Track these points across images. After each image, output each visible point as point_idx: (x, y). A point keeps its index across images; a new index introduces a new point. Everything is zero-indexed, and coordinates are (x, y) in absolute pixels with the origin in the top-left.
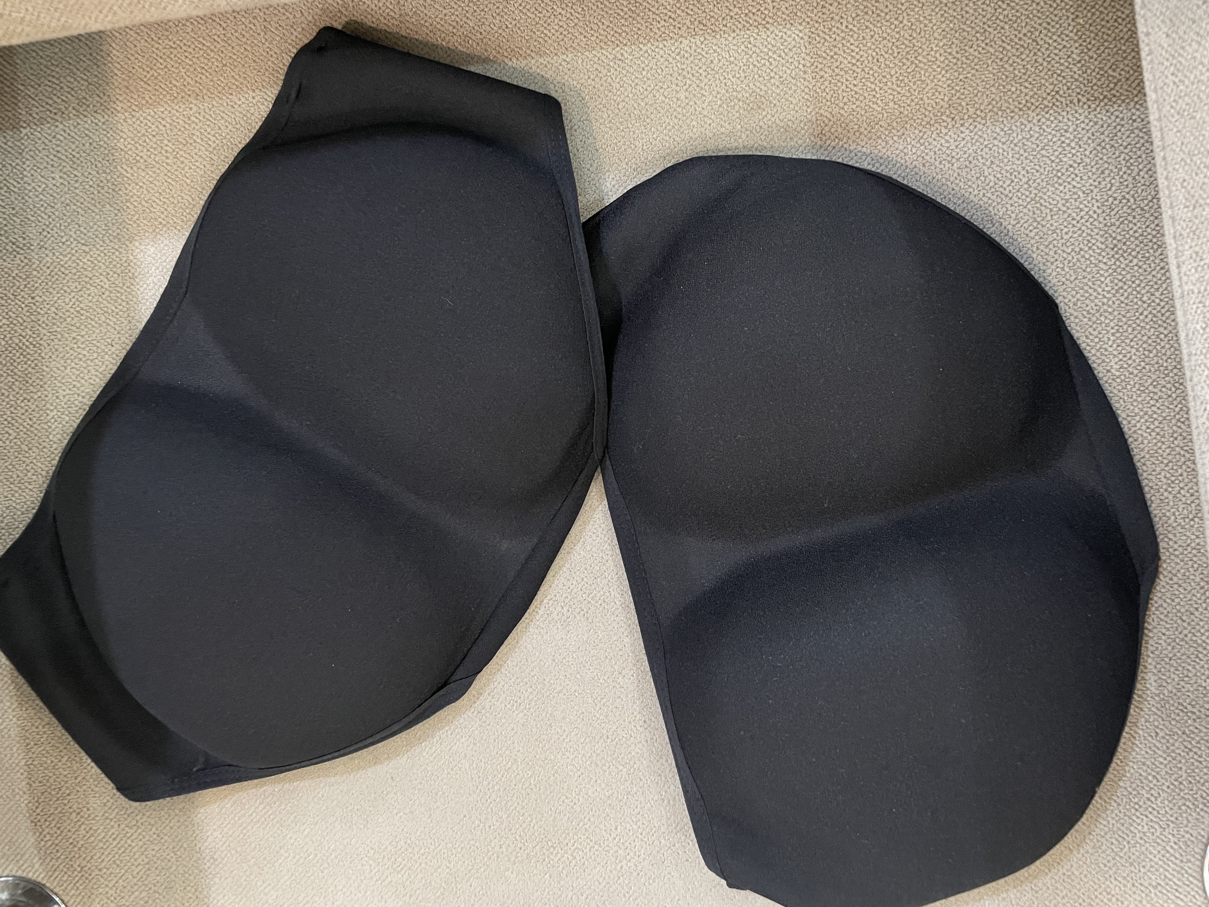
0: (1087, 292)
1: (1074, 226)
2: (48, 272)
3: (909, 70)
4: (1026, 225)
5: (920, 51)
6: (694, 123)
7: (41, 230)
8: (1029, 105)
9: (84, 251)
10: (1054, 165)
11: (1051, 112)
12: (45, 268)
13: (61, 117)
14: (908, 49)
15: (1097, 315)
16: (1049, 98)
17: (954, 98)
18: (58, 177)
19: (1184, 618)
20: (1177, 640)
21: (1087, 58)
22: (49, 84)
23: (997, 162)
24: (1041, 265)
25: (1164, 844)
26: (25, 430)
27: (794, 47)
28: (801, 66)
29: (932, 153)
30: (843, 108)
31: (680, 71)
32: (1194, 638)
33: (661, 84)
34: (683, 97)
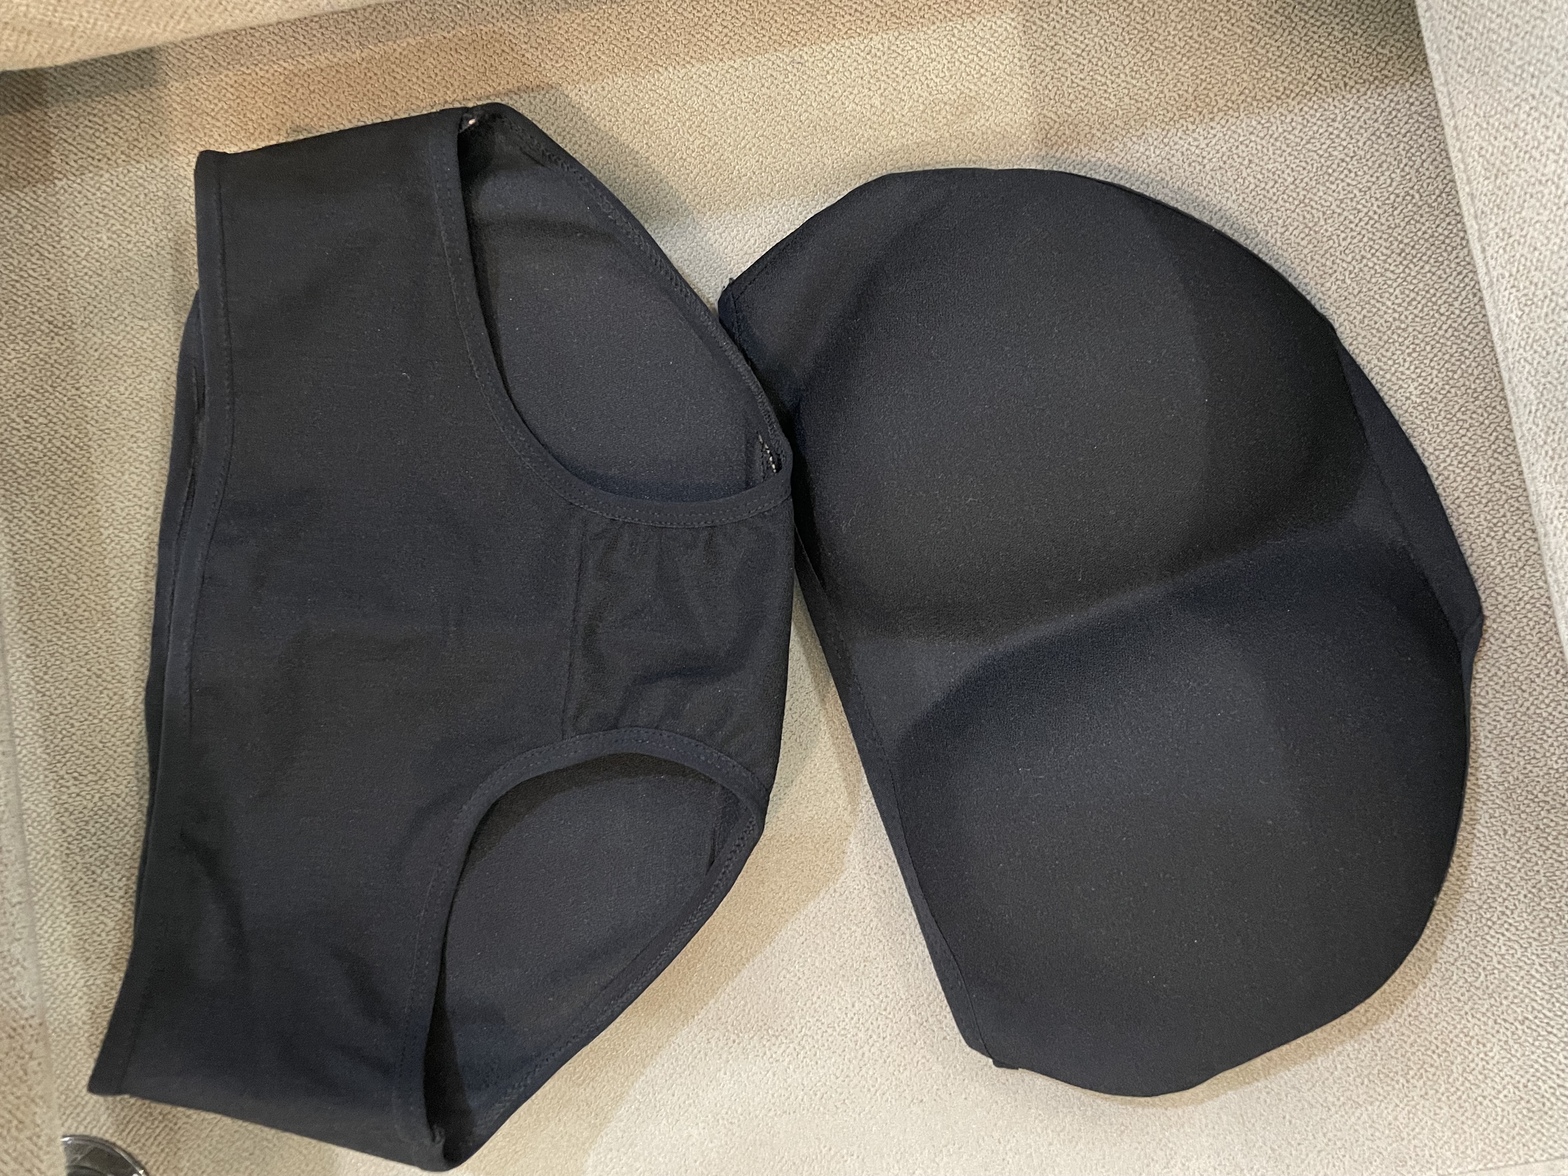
0: (1374, 306)
1: (1352, 230)
2: (97, 354)
3: (1144, 59)
4: (1296, 232)
5: (1156, 36)
6: (893, 133)
7: (86, 304)
8: (1288, 92)
9: (142, 327)
10: (1323, 160)
11: (1315, 99)
12: (91, 352)
13: (107, 163)
14: (1141, 35)
15: (1389, 333)
16: (1311, 83)
17: (1200, 89)
18: (105, 238)
19: (1524, 687)
20: (1519, 715)
21: (1350, 35)
22: (90, 124)
23: (1257, 161)
24: (1318, 278)
25: (1527, 968)
26: (72, 555)
27: (1007, 38)
28: (1016, 60)
29: (1179, 154)
30: (1070, 107)
31: (873, 73)
32: (1538, 711)
33: (850, 89)
34: (878, 103)
